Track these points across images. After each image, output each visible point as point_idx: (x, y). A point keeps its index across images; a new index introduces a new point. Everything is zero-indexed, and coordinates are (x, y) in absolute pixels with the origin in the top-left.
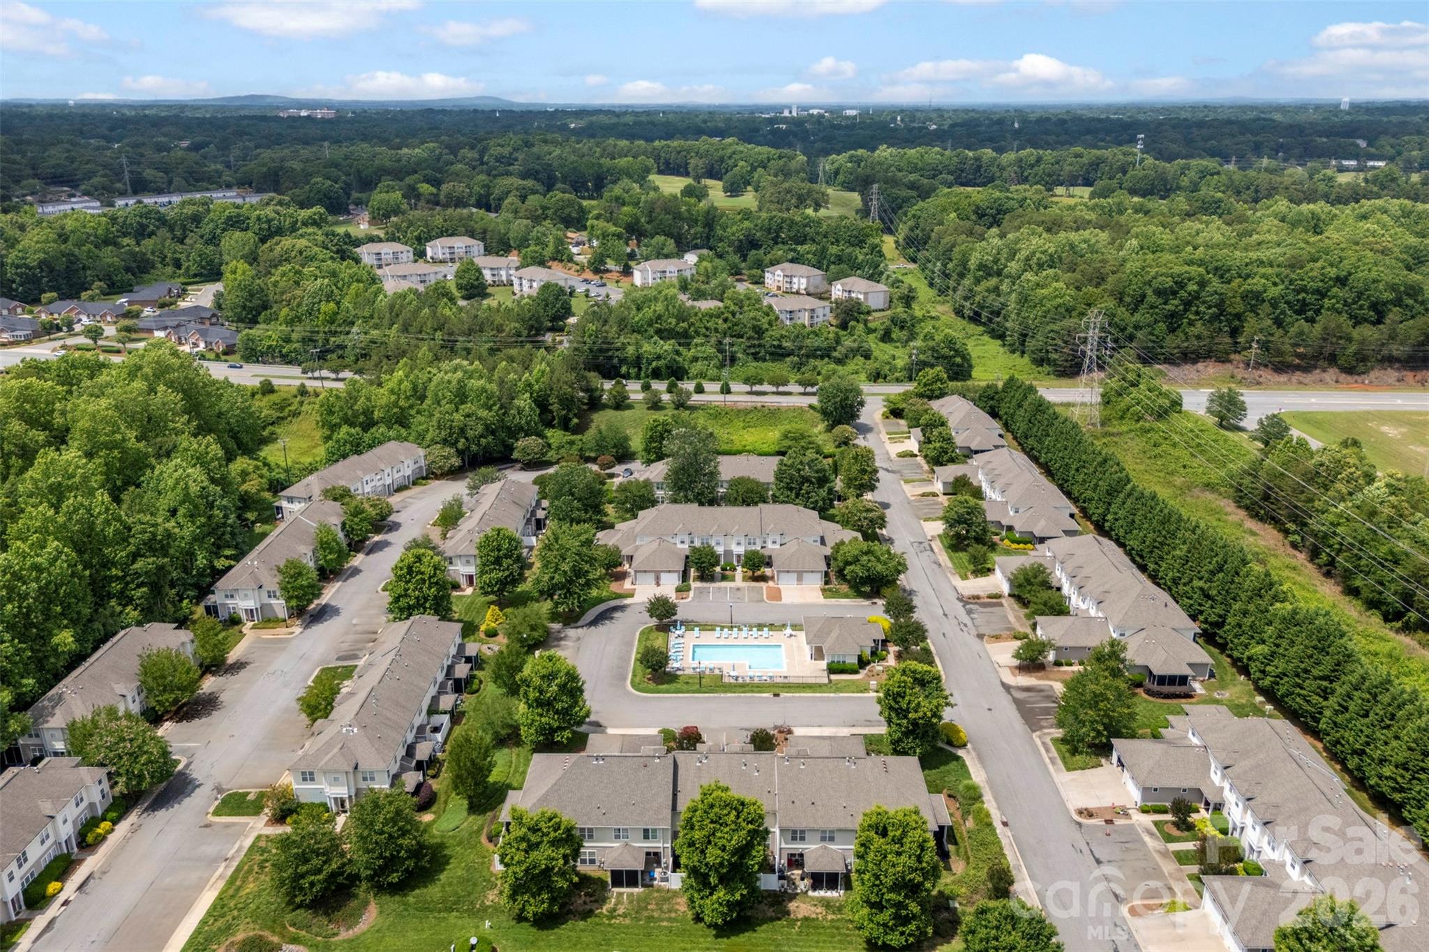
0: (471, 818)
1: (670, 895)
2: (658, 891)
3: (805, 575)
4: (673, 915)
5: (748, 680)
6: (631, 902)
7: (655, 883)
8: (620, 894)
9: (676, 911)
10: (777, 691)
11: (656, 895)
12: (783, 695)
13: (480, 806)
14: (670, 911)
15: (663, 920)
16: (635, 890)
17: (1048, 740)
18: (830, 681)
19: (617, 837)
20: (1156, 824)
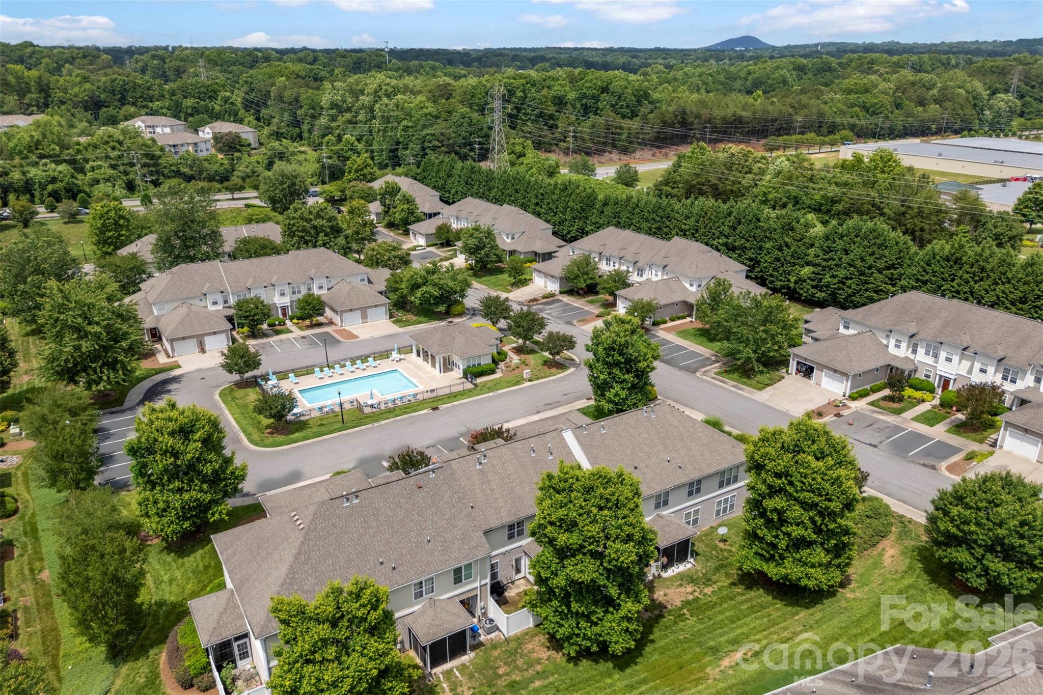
0: (125, 669)
1: (513, 645)
2: (495, 647)
3: (369, 311)
4: (539, 668)
5: (390, 405)
6: (471, 676)
7: (482, 638)
8: (448, 674)
9: (538, 661)
10: (434, 405)
11: (496, 653)
12: (442, 407)
13: (130, 646)
14: (530, 665)
15: (531, 680)
16: (465, 659)
17: (713, 375)
18: (476, 385)
19: (419, 595)
20: (872, 404)
